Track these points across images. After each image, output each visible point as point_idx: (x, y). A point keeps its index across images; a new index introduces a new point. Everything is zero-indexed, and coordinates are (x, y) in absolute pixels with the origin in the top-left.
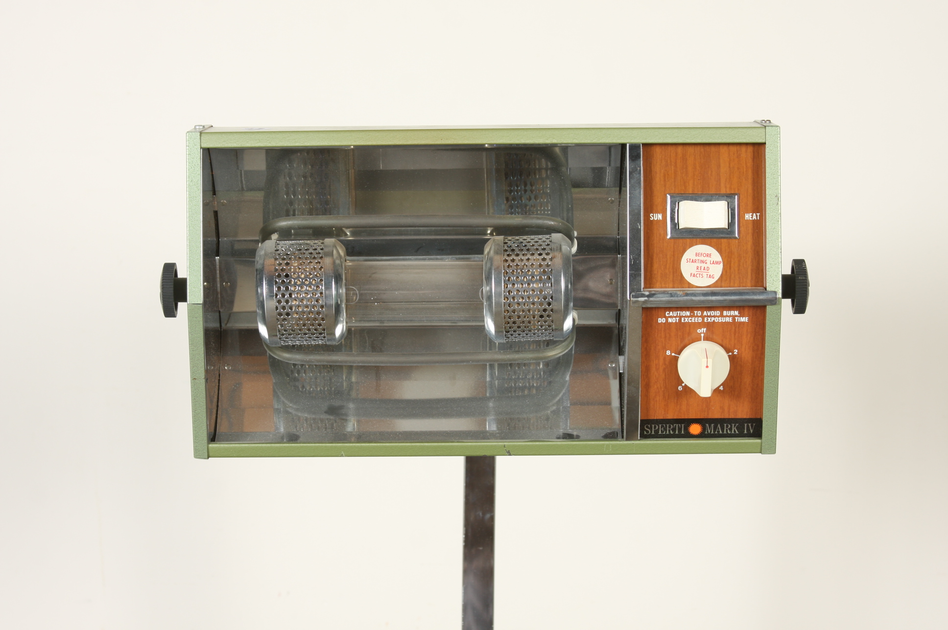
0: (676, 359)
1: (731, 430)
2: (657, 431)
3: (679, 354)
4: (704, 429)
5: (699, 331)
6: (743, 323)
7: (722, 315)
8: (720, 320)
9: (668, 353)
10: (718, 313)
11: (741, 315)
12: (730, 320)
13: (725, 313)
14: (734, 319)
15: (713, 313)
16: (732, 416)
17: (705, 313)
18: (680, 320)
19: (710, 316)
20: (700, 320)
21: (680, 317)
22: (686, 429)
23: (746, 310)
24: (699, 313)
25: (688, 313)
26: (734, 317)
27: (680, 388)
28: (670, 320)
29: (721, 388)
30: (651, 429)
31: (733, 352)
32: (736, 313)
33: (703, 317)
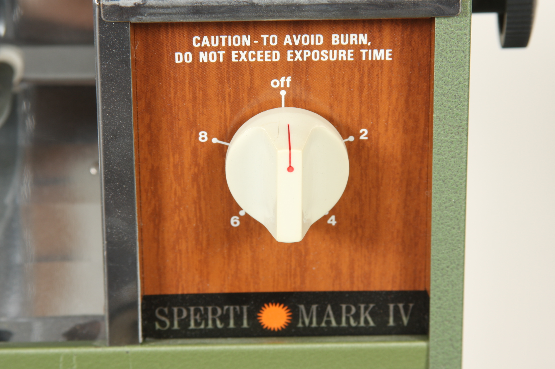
0: (222, 151)
1: (357, 317)
2: (184, 323)
3: (228, 136)
4: (295, 316)
5: (275, 83)
6: (381, 63)
7: (328, 45)
8: (325, 56)
9: (203, 136)
10: (318, 39)
11: (375, 45)
12: (348, 56)
13: (335, 39)
14: (357, 55)
15: (306, 39)
16: (359, 286)
17: (287, 40)
18: (228, 56)
19: (300, 47)
20: (276, 56)
21: (229, 50)
22: (254, 316)
23: (387, 31)
24: (274, 39)
25: (246, 40)
26: (357, 48)
27: (235, 221)
28: (203, 57)
29: (332, 221)
30: (171, 316)
31: (357, 135)
32: (363, 39)
33: (282, 49)
